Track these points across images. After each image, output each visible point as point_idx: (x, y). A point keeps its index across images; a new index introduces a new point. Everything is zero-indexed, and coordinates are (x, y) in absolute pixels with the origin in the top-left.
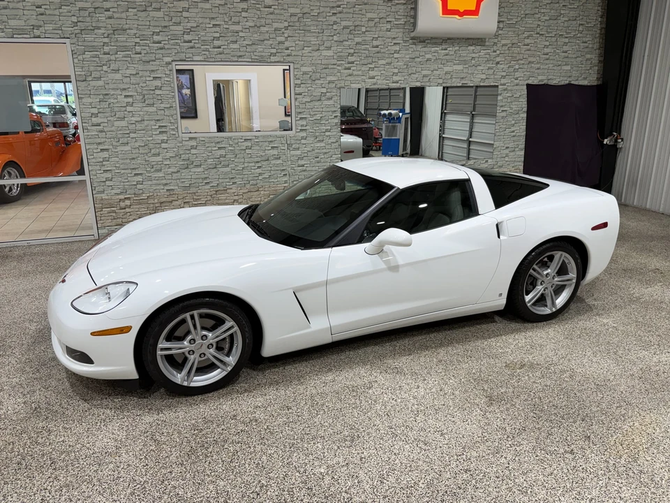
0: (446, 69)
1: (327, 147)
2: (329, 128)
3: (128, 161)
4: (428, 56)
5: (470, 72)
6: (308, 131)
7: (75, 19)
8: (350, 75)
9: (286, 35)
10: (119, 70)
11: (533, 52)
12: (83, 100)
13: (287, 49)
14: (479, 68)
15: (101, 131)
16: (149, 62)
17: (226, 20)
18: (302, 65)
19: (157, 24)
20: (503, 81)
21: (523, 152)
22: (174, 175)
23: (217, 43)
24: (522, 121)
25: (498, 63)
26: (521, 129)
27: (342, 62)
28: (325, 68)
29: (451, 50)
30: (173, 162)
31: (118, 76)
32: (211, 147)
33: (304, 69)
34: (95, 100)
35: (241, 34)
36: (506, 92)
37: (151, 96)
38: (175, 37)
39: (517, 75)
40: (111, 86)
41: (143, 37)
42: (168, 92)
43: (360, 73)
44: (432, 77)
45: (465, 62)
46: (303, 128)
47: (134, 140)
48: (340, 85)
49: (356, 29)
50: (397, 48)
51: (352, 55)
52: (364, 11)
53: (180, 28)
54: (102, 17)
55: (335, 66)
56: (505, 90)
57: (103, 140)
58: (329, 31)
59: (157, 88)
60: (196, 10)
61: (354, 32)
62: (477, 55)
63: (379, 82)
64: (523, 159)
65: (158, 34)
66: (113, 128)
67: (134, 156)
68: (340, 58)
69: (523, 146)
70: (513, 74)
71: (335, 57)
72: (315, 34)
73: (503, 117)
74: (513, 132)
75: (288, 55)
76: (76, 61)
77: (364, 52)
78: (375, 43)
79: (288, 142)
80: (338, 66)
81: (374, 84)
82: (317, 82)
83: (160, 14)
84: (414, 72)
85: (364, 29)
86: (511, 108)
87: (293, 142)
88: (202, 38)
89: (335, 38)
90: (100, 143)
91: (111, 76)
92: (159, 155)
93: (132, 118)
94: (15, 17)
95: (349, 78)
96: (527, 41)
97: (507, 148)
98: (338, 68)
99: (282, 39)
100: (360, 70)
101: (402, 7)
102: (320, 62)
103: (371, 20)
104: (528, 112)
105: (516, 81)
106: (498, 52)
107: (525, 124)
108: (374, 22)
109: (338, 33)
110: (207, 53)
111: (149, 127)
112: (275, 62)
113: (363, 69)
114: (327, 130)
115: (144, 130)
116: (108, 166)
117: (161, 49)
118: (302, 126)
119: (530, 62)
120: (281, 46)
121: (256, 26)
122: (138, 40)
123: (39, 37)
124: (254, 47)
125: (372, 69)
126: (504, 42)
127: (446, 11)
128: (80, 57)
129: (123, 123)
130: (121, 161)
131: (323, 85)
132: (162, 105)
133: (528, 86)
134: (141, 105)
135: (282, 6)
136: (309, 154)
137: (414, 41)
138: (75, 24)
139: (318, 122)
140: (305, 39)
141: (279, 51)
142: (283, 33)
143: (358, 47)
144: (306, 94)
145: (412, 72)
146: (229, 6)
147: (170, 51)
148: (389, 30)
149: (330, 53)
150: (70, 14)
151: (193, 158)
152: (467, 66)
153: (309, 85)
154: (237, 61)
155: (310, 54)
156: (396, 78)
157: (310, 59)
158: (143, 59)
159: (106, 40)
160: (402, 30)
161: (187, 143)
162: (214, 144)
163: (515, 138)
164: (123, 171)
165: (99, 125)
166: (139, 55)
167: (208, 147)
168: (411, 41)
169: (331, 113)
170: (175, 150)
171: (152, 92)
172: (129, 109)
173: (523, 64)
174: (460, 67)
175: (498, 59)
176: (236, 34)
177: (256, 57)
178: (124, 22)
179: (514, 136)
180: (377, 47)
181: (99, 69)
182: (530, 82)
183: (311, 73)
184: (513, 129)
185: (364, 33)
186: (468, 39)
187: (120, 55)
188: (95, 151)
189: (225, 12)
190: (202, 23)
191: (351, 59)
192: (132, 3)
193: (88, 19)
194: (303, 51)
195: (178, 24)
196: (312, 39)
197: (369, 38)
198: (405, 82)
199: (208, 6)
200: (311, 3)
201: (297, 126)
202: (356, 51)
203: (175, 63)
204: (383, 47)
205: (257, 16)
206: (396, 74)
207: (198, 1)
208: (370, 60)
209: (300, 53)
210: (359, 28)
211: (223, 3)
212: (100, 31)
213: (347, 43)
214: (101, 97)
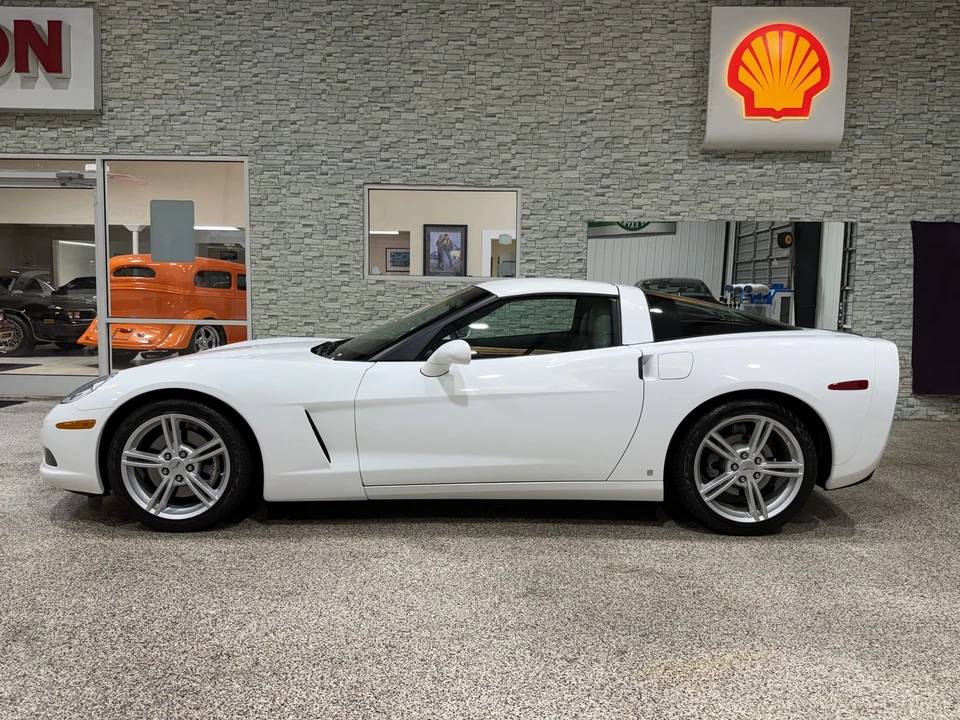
0: (762, 196)
2: (570, 275)
3: (299, 306)
4: (729, 178)
5: (804, 200)
7: (256, 134)
8: (602, 204)
9: (514, 152)
10: (299, 194)
11: (922, 172)
12: (255, 228)
13: (514, 169)
14: (820, 195)
15: (271, 267)
16: (335, 184)
17: (436, 133)
18: (534, 191)
19: (350, 138)
20: (865, 216)
21: (911, 331)
22: (353, 327)
23: (421, 162)
24: (905, 281)
25: (854, 188)
26: (905, 292)
27: (592, 186)
28: (567, 195)
29: (770, 168)
30: (353, 310)
31: (297, 201)
32: (404, 294)
33: (536, 195)
34: (268, 228)
35: (453, 151)
36: (872, 233)
37: (334, 227)
38: (369, 155)
39: (892, 206)
40: (289, 212)
41: (331, 154)
42: (355, 222)
43: (619, 201)
44: (738, 208)
45: (794, 186)
46: (530, 274)
47: (309, 280)
48: (589, 216)
49: (616, 141)
50: (679, 166)
51: (608, 176)
52: (627, 118)
53: (377, 143)
54: (287, 131)
55: (581, 192)
56: (869, 230)
57: (272, 278)
58: (575, 144)
59: (342, 216)
60: (398, 122)
61: (611, 146)
62: (816, 176)
63: (649, 213)
64: (910, 343)
65: (349, 150)
66: (286, 264)
67: (307, 300)
68: (590, 181)
69: (910, 322)
70: (884, 205)
71: (582, 179)
72: (553, 150)
73: (867, 273)
74: (889, 297)
75: (514, 178)
76: (252, 182)
77: (627, 172)
78: (643, 160)
80: (586, 191)
81: (641, 217)
82: (553, 212)
83: (354, 127)
84: (707, 200)
85: (626, 141)
86: (884, 259)
88: (404, 156)
89: (583, 154)
90: (268, 282)
91: (290, 200)
92: (336, 300)
93: (310, 253)
94: (194, 132)
95: (602, 208)
96: (908, 155)
97: (878, 322)
98: (586, 194)
99: (508, 156)
100: (619, 197)
101: (688, 109)
102: (559, 186)
103: (638, 128)
104: (917, 266)
105: (891, 216)
106: (854, 172)
107: (911, 285)
108: (642, 132)
109: (588, 148)
110: (408, 174)
111: (329, 265)
112: (496, 187)
113: (624, 195)
115: (321, 268)
116: (275, 310)
117: (352, 168)
118: (530, 271)
119: (916, 188)
120: (506, 166)
121: (473, 140)
122: (325, 158)
123: (216, 154)
124: (469, 166)
125: (639, 196)
126: (864, 156)
127: (751, 110)
128: (257, 178)
129: (299, 258)
130: (291, 306)
131: (562, 217)
132: (347, 238)
133: (914, 224)
134: (321, 237)
135: (510, 113)
136: (537, 310)
137: (706, 156)
138: (256, 139)
139: (552, 266)
140: (540, 156)
141: (502, 172)
142: (510, 149)
143: (617, 165)
144: (537, 228)
145: (703, 200)
146: (439, 116)
147: (361, 172)
148: (664, 142)
149: (575, 174)
150: (252, 129)
151: (378, 306)
152: (798, 192)
153: (543, 217)
154: (444, 185)
155: (545, 176)
156: (675, 209)
157: (547, 181)
158: (330, 181)
159: (289, 158)
160: (686, 141)
161: (372, 287)
162: (406, 290)
163: (892, 308)
164: (291, 318)
165: (269, 259)
166: (325, 177)
167: (399, 294)
168: (701, 156)
169: (572, 255)
170: (357, 295)
171: (336, 222)
172: (307, 241)
173: (903, 190)
174: (787, 194)
175: (855, 182)
176: (446, 151)
177: (471, 180)
178: (311, 136)
179: (891, 304)
180: (646, 165)
181: (278, 191)
182: (918, 218)
183: (545, 201)
184: (888, 292)
185: (627, 146)
186: (800, 152)
187: (303, 175)
188: (261, 290)
189: (434, 123)
190: (404, 138)
191: (605, 182)
192: (323, 114)
193: (271, 134)
194: (536, 172)
195: (375, 138)
196: (550, 156)
197: (634, 154)
198: (692, 214)
199: (413, 116)
200: (551, 109)
201: (521, 271)
202: (614, 171)
203: (367, 187)
204: (655, 165)
205: (475, 128)
206: (677, 203)
207: (402, 110)
208: (635, 183)
209: (531, 174)
210: (618, 140)
211: (432, 112)
212: (283, 148)
213: (601, 160)
214: (276, 225)
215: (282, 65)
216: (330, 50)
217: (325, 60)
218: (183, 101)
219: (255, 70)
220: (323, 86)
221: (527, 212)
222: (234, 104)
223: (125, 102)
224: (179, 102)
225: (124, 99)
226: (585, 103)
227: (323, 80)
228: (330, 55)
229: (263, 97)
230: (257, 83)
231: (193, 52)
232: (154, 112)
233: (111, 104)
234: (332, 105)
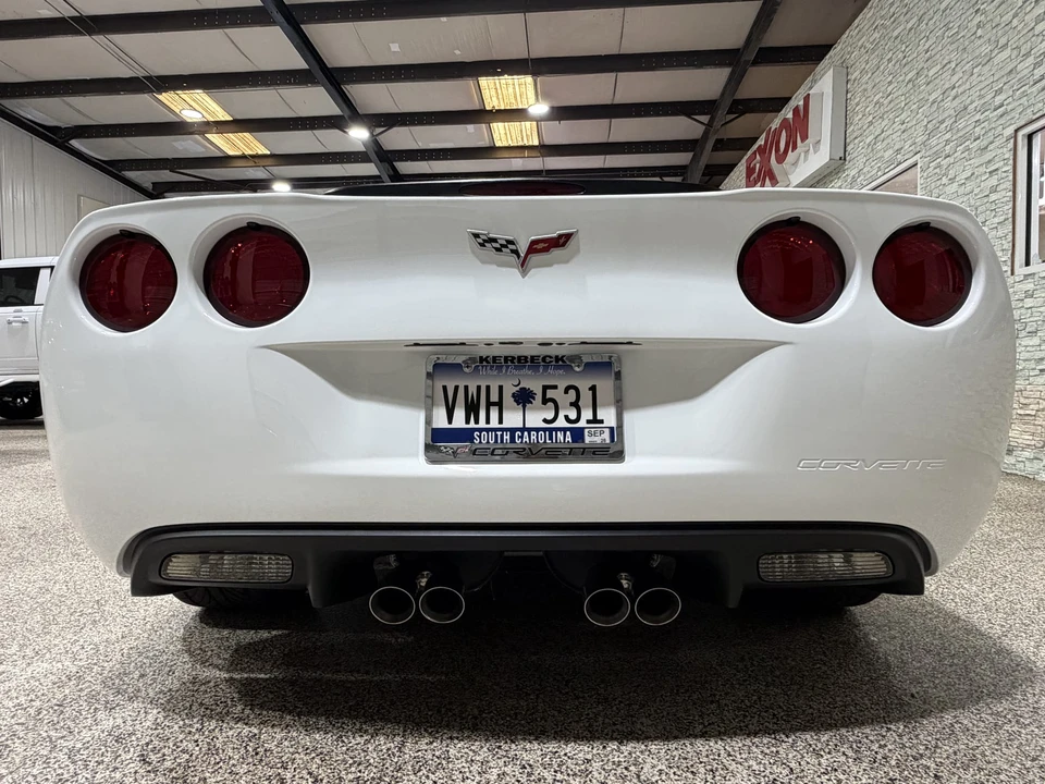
7: (926, 122)
10: (955, 178)
16: (987, 147)
19: (1002, 72)
37: (984, 208)
38: (1022, 83)
41: (984, 108)
42: (1004, 192)
54: (947, 104)
59: (992, 190)
65: (1001, 90)
76: (922, 181)
83: (1006, 54)
94: (888, 147)
117: (1003, 115)
122: (978, 116)
123: (900, 164)
128: (925, 174)
132: (996, 219)
138: (926, 128)
150: (923, 117)
151: (1026, 316)
158: (982, 145)
159: (948, 136)
161: (1020, 286)
166: (978, 141)
171: (986, 200)
178: (966, 96)
181: (938, 183)
187: (959, 150)
192: (977, 57)
193: (936, 114)
195: (1028, 54)
203: (1021, 133)
212: (944, 125)
215: (947, 20)
218: (882, 117)
219: (927, 46)
220: (976, 19)
222: (912, 97)
223: (856, 141)
224: (881, 120)
225: (856, 138)
227: (978, 12)
230: (928, 60)
231: (890, 60)
232: (868, 141)
233: (849, 148)
234: (986, 38)
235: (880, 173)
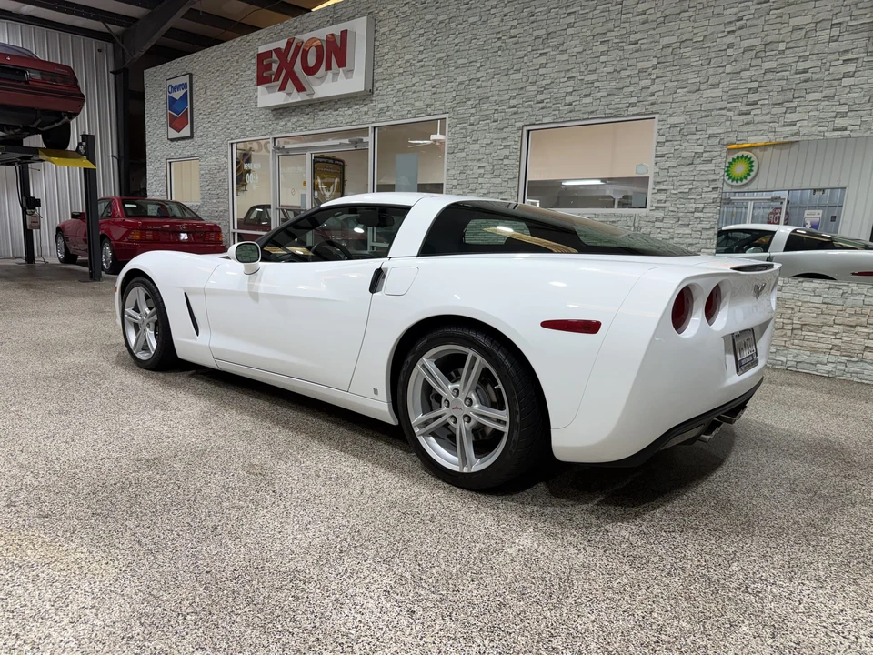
1: (694, 235)
2: (702, 206)
6: (667, 210)
7: (454, 94)
8: (747, 123)
9: (653, 77)
10: (478, 140)
12: (450, 172)
13: (652, 95)
16: (502, 129)
17: (583, 69)
18: (671, 115)
19: (515, 87)
23: (568, 99)
27: (735, 104)
28: (706, 116)
31: (476, 147)
33: (673, 120)
34: (457, 171)
35: (596, 84)
37: (499, 167)
38: (529, 99)
40: (470, 157)
41: (501, 104)
42: (514, 161)
43: (768, 118)
46: (660, 205)
48: (729, 139)
49: (768, 48)
50: (851, 68)
51: (755, 91)
52: (786, 17)
53: (535, 87)
54: (473, 88)
55: (723, 112)
58: (719, 59)
59: (505, 157)
60: (553, 64)
61: (763, 54)
63: (803, 131)
65: (514, 97)
68: (733, 98)
71: (724, 98)
72: (694, 69)
75: (652, 104)
76: (450, 134)
77: (779, 83)
78: (801, 66)
79: (636, 224)
80: (729, 110)
81: (794, 135)
82: (690, 137)
83: (519, 76)
85: (782, 46)
87: (643, 224)
88: (555, 96)
89: (728, 69)
91: (472, 147)
93: (481, 191)
94: (418, 99)
95: (746, 128)
98: (728, 113)
99: (648, 82)
100: (767, 114)
102: (698, 108)
103: (799, 28)
108: (803, 32)
109: (736, 61)
110: (557, 112)
112: (634, 115)
113: (774, 111)
114: (697, 210)
117: (515, 113)
118: (659, 201)
120: (645, 93)
121: (615, 70)
122: (497, 107)
123: (430, 115)
124: (610, 98)
125: (793, 110)
128: (453, 130)
131: (699, 142)
132: (507, 176)
134: (490, 176)
135: (653, 37)
138: (454, 98)
139: (684, 196)
140: (680, 77)
141: (641, 99)
142: (650, 74)
143: (770, 76)
144: (672, 155)
146: (587, 52)
147: (521, 116)
148: (832, 40)
149: (717, 92)
150: (452, 90)
153: (678, 143)
154: (588, 119)
155: (684, 99)
156: (840, 122)
157: (684, 105)
158: (499, 126)
159: (473, 111)
160: (865, 34)
166: (496, 123)
169: (707, 184)
171: (501, 162)
172: (480, 180)
176: (591, 85)
177: (611, 111)
178: (488, 90)
180: (806, 71)
181: (464, 140)
183: (682, 125)
185: (782, 52)
187: (481, 124)
189: (583, 59)
190: (556, 79)
191: (752, 97)
192: (498, 68)
193: (463, 92)
194: (675, 96)
195: (533, 83)
196: (690, 76)
197: (791, 60)
198: (864, 126)
199: (565, 57)
200: (696, 25)
201: (652, 201)
202: (764, 84)
203: (526, 129)
204: (818, 70)
205: (618, 59)
206: (844, 115)
207: (557, 52)
208: (789, 95)
209: (670, 99)
210: (773, 46)
211: (581, 49)
212: (470, 103)
213: (748, 73)
214: (462, 168)
215: (474, 32)
216: (506, 10)
217: (502, 20)
218: (413, 74)
219: (456, 41)
220: (499, 44)
221: (662, 139)
222: (442, 71)
223: (385, 82)
224: (411, 76)
225: (384, 79)
226: (735, 10)
227: (499, 39)
228: (506, 15)
229: (460, 62)
230: (457, 51)
231: (421, 35)
232: (399, 87)
233: (377, 85)
234: (505, 59)
235: (410, 115)
